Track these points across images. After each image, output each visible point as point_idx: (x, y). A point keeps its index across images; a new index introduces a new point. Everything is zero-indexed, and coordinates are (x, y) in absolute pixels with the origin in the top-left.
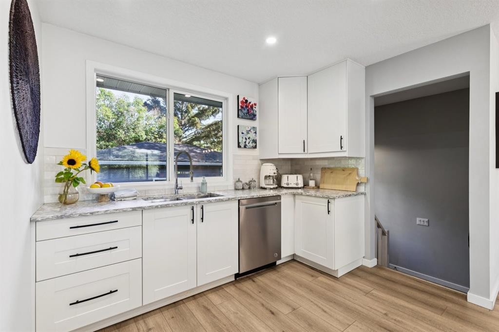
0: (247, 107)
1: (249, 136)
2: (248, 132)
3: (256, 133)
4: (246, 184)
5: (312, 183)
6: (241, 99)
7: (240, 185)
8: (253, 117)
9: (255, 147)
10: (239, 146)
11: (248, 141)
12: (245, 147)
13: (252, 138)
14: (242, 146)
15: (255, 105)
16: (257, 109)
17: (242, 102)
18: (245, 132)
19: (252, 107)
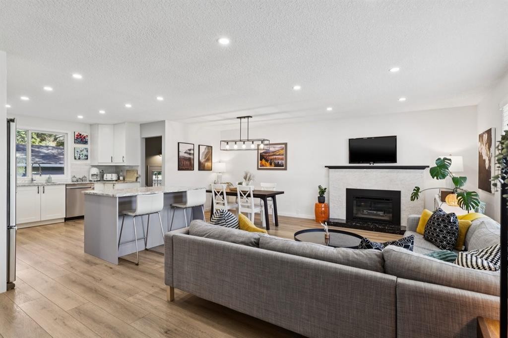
0: (80, 137)
1: (82, 153)
2: (81, 151)
3: (87, 151)
4: (80, 179)
5: (121, 178)
6: (76, 134)
7: (75, 179)
8: (86, 143)
9: (87, 159)
10: (75, 159)
11: (81, 156)
12: (79, 159)
13: (84, 154)
14: (77, 158)
15: (87, 136)
16: (89, 139)
17: (77, 135)
18: (79, 151)
19: (84, 138)
